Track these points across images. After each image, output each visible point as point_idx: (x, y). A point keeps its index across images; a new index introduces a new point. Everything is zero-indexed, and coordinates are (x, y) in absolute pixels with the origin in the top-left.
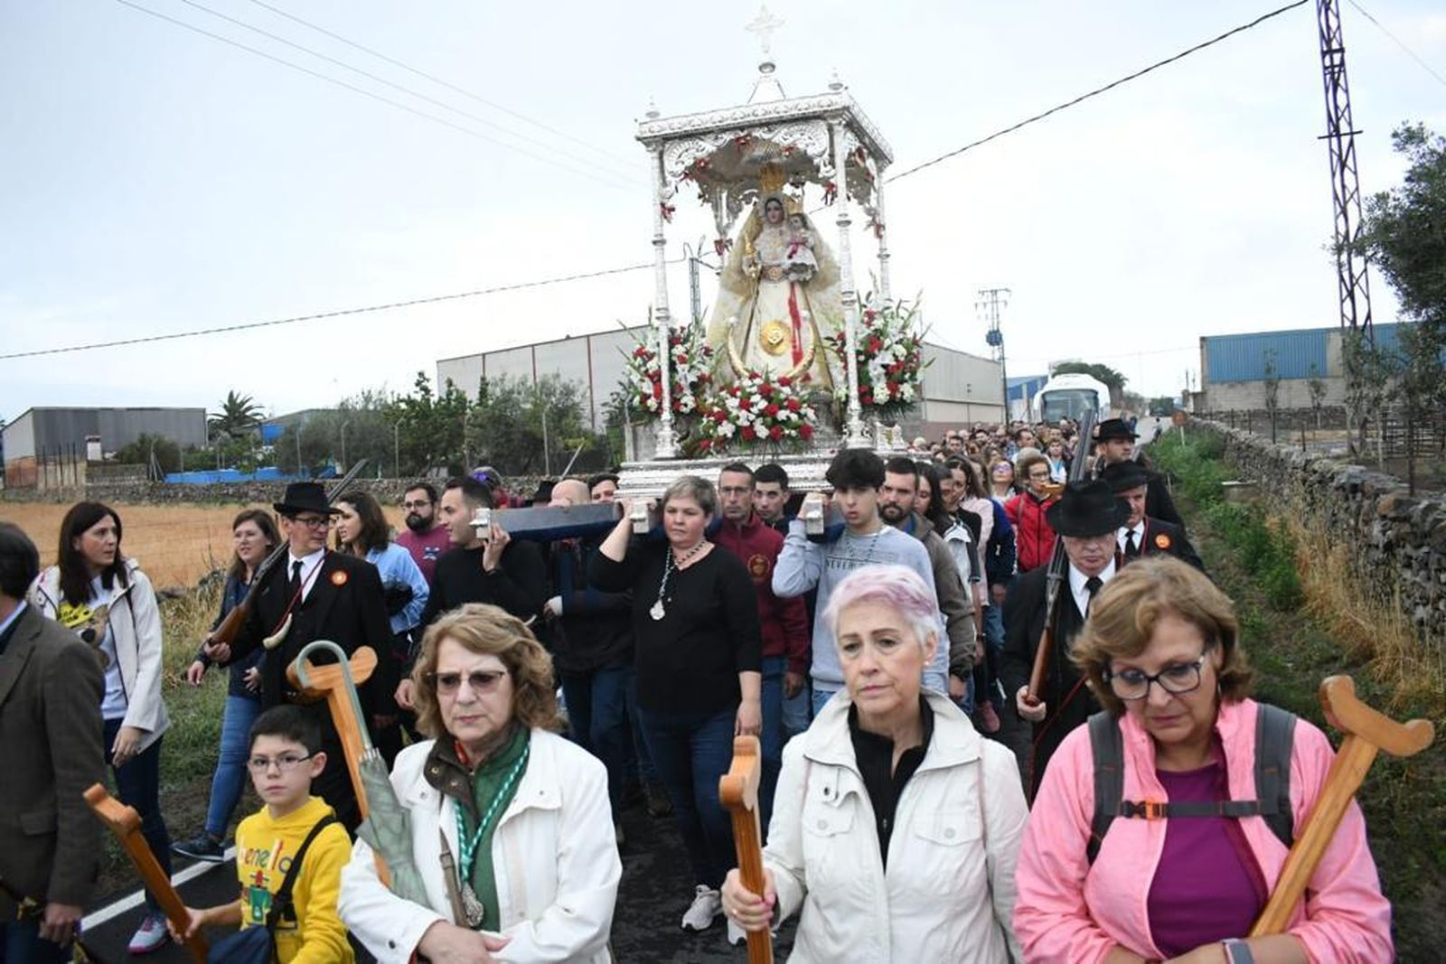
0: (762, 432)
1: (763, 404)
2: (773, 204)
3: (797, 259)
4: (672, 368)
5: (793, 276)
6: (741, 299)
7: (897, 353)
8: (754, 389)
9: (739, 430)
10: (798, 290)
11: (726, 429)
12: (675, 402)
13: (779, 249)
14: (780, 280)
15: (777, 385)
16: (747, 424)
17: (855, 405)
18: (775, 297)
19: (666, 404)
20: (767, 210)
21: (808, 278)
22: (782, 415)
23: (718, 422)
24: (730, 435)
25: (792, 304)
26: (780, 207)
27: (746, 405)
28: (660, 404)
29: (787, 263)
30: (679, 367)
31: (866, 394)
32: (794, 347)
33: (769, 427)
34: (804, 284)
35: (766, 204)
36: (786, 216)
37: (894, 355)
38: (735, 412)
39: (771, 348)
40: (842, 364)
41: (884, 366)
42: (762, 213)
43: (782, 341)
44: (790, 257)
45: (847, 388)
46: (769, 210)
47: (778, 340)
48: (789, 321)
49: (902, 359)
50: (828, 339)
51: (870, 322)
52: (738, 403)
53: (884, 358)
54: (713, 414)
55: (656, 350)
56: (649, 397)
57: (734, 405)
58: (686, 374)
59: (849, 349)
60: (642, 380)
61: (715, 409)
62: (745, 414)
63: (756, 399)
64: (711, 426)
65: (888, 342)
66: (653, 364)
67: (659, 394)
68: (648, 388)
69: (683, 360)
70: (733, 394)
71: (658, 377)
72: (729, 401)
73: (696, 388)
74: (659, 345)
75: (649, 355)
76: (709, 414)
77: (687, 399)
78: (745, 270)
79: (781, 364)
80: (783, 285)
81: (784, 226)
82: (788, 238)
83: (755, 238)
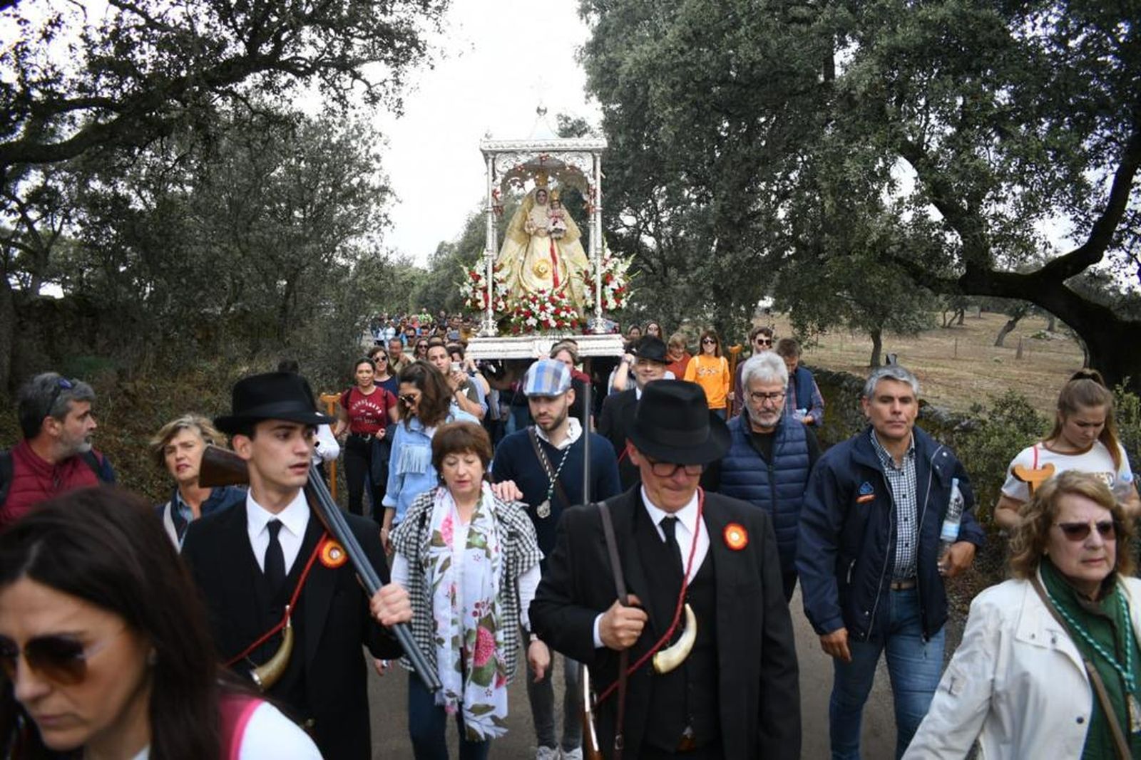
0: (553, 324)
1: (553, 308)
2: (542, 193)
4: (494, 284)
5: (554, 235)
6: (520, 245)
7: (620, 283)
9: (540, 322)
10: (555, 242)
11: (532, 321)
12: (495, 304)
13: (546, 220)
14: (546, 235)
16: (544, 319)
17: (599, 310)
18: (542, 246)
19: (490, 305)
20: (538, 195)
21: (562, 236)
22: (563, 314)
23: (526, 318)
24: (534, 325)
25: (552, 251)
26: (545, 195)
27: (543, 308)
28: (487, 305)
30: (499, 285)
31: (604, 303)
32: (554, 275)
33: (556, 321)
34: (558, 239)
35: (538, 192)
36: (548, 200)
37: (618, 284)
38: (537, 312)
39: (541, 275)
41: (613, 289)
42: (535, 197)
43: (546, 272)
44: (554, 225)
45: (595, 300)
46: (540, 196)
47: (545, 270)
48: (550, 260)
49: (622, 286)
50: (578, 273)
51: (604, 265)
52: (538, 306)
53: (614, 285)
54: (522, 312)
55: (483, 274)
56: (479, 301)
57: (535, 308)
58: (502, 289)
59: (598, 279)
60: (475, 291)
61: (523, 310)
62: (543, 313)
63: (548, 305)
64: (522, 319)
65: (616, 277)
66: (482, 282)
67: (486, 300)
68: (479, 295)
69: (502, 281)
70: (533, 301)
71: (485, 290)
72: (532, 306)
73: (505, 298)
74: (486, 272)
75: (479, 277)
76: (519, 313)
77: (501, 304)
78: (526, 229)
79: (546, 284)
80: (547, 240)
81: (547, 206)
82: (551, 213)
83: (530, 211)
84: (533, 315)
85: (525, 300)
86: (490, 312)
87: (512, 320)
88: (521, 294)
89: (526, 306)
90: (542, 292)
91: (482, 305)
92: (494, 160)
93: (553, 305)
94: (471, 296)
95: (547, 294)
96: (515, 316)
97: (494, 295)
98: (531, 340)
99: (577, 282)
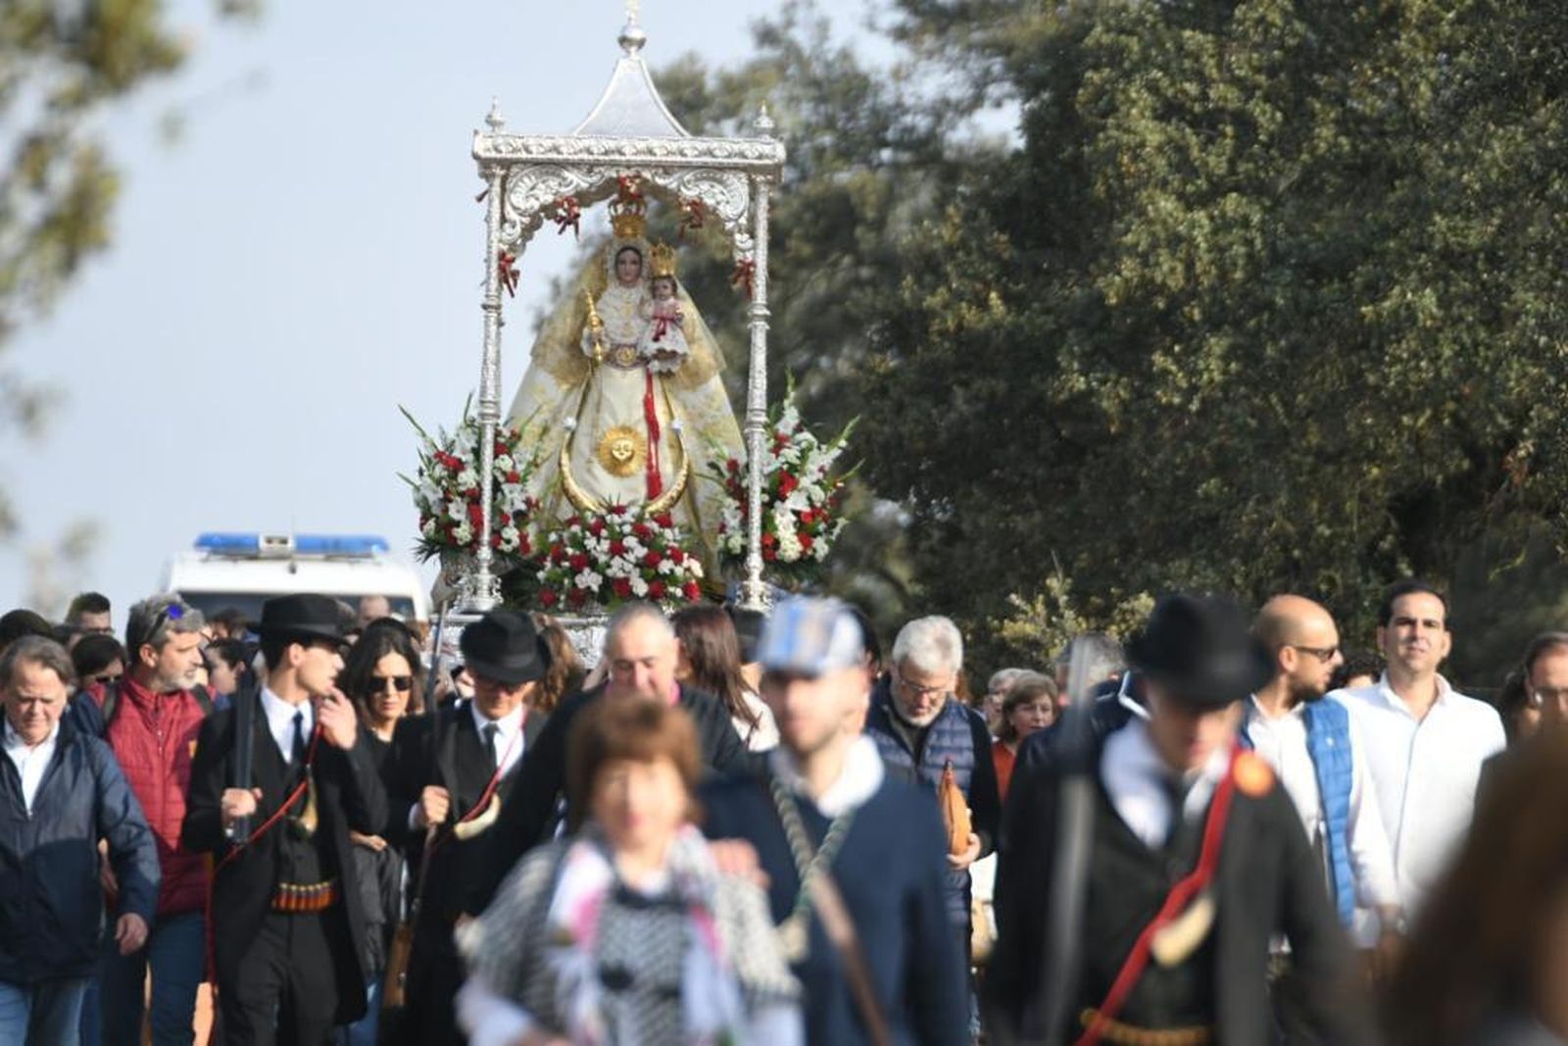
0: (641, 589)
1: (641, 552)
2: (630, 255)
3: (666, 344)
4: (496, 487)
5: (655, 366)
6: (565, 387)
7: (813, 497)
8: (627, 529)
9: (608, 583)
10: (656, 383)
12: (496, 534)
13: (637, 324)
14: (635, 365)
15: (655, 526)
16: (621, 575)
17: (755, 562)
18: (622, 391)
19: (486, 537)
20: (619, 262)
21: (675, 369)
22: (665, 566)
23: (576, 570)
24: (595, 588)
25: (648, 404)
26: (639, 261)
27: (618, 549)
28: (478, 536)
29: (652, 348)
30: (506, 487)
31: (770, 546)
32: (650, 467)
33: (648, 582)
34: (666, 375)
35: (619, 254)
36: (645, 273)
37: (809, 499)
38: (603, 559)
39: (615, 467)
40: (737, 504)
41: (795, 512)
42: (610, 264)
43: (630, 459)
44: (656, 339)
45: (746, 536)
46: (624, 262)
47: (628, 454)
48: (643, 429)
49: (818, 505)
50: (713, 466)
51: (776, 450)
52: (605, 545)
53: (796, 501)
54: (565, 556)
55: (468, 458)
56: (457, 524)
57: (599, 548)
58: (515, 498)
59: (756, 485)
60: (447, 499)
61: (570, 551)
62: (617, 561)
63: (631, 541)
64: (565, 574)
65: (805, 482)
66: (467, 478)
67: (477, 523)
68: (457, 511)
69: (513, 478)
70: (596, 533)
71: (473, 498)
72: (591, 543)
73: (521, 518)
74: (477, 452)
75: (457, 467)
76: (559, 557)
77: (511, 533)
78: (584, 346)
79: (629, 490)
80: (637, 375)
81: (639, 292)
82: (650, 310)
83: (596, 299)
84: (593, 564)
85: (576, 528)
86: (485, 553)
87: (541, 575)
88: (566, 511)
89: (577, 542)
90: (619, 510)
91: (463, 533)
92: (504, 180)
93: (642, 543)
94: (436, 510)
95: (628, 517)
96: (548, 564)
97: (496, 510)
98: (585, 627)
99: (709, 489)
